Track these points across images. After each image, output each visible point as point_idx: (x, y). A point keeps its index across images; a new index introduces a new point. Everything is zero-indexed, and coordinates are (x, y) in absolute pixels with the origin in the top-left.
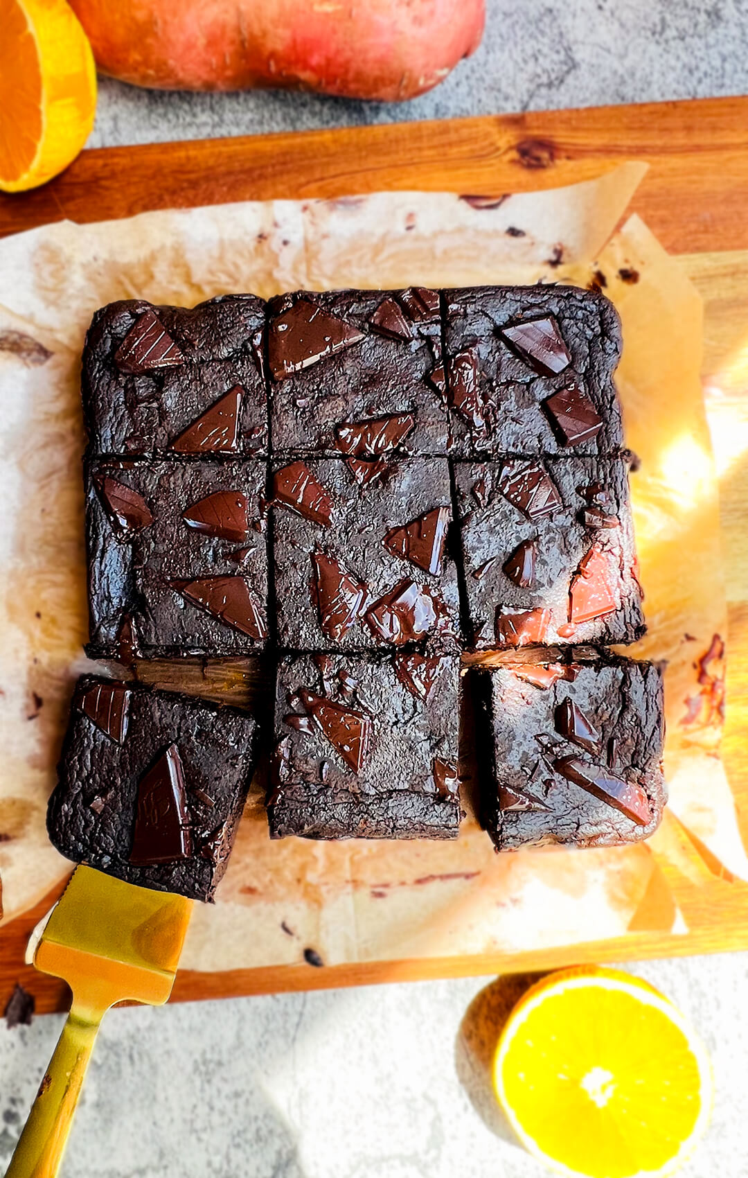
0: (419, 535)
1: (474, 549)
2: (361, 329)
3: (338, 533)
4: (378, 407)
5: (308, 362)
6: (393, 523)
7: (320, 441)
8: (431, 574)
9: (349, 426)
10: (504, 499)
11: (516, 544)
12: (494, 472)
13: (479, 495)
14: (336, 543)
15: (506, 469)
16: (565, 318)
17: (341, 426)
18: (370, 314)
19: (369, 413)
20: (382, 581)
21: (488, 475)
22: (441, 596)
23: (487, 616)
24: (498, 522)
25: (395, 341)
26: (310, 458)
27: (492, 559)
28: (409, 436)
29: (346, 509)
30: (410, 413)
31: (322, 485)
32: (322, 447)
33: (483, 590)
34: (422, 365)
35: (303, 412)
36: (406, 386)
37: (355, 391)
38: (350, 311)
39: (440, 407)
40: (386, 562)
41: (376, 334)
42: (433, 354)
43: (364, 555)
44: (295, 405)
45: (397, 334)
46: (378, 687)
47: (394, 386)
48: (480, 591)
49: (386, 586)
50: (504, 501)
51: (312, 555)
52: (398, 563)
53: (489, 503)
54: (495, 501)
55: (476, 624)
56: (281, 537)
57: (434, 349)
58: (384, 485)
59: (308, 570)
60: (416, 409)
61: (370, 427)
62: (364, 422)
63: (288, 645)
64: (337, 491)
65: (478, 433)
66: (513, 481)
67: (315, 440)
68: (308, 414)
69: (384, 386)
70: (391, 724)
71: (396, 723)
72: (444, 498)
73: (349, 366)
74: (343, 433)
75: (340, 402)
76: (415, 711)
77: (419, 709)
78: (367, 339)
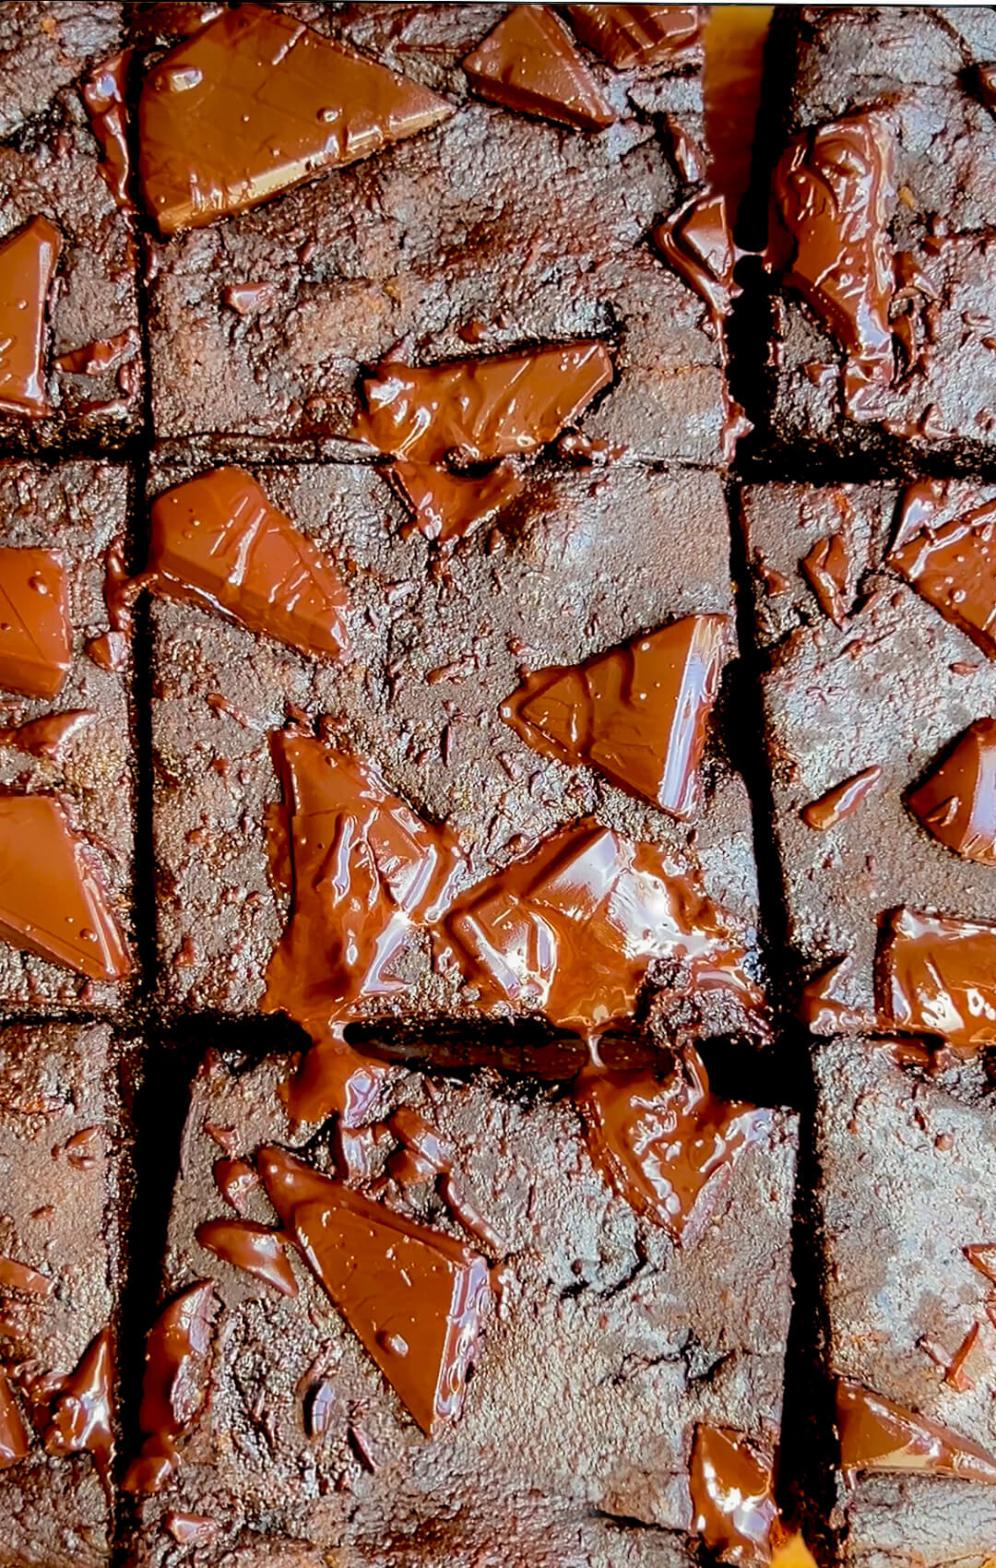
0: (625, 693)
1: (807, 741)
2: (442, 90)
3: (359, 678)
4: (498, 320)
5: (263, 184)
6: (536, 657)
7: (307, 413)
8: (662, 811)
9: (403, 371)
10: (909, 594)
11: (949, 732)
12: (877, 512)
13: (825, 580)
14: (356, 707)
15: (919, 511)
17: (373, 372)
18: (470, 48)
19: (466, 333)
20: (503, 824)
21: (858, 522)
22: (696, 875)
23: (853, 940)
24: (887, 663)
25: (552, 125)
26: (277, 461)
27: (864, 772)
28: (594, 406)
29: (386, 609)
30: (603, 338)
31: (307, 537)
32: (314, 432)
33: (837, 861)
34: (647, 194)
35: (256, 327)
36: (588, 257)
37: (422, 270)
38: (406, 35)
39: (699, 325)
40: (517, 771)
41: (491, 104)
42: (677, 169)
43: (443, 746)
44: (225, 305)
45: (559, 108)
47: (551, 257)
48: (827, 864)
49: (515, 839)
50: (910, 600)
51: (276, 740)
52: (553, 776)
53: (858, 606)
54: (880, 601)
55: (811, 960)
56: (176, 683)
57: (681, 152)
58: (511, 542)
59: (262, 785)
60: (620, 327)
61: (471, 375)
62: (452, 362)
63: (191, 997)
64: (361, 560)
65: (868, 370)
66: (942, 543)
67: (291, 409)
68: (269, 333)
69: (515, 257)
70: (556, 1291)
71: (574, 1291)
72: (707, 587)
73: (401, 197)
74: (382, 394)
75: (373, 300)
76: (643, 1260)
77: (654, 1257)
78: (460, 118)
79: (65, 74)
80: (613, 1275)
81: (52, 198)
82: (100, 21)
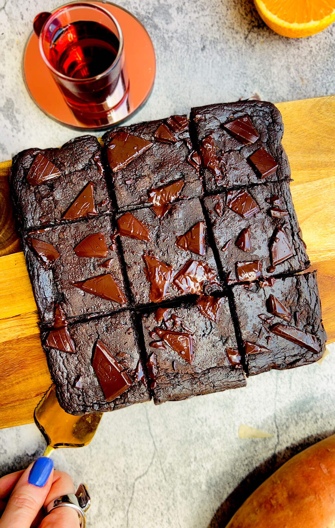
0: (192, 237)
1: (220, 237)
2: (151, 141)
3: (153, 243)
4: (166, 179)
6: (178, 234)
7: (141, 200)
8: (201, 255)
9: (154, 190)
10: (230, 210)
11: (239, 232)
12: (223, 198)
13: (218, 211)
14: (153, 248)
15: (229, 197)
16: (254, 116)
17: (149, 191)
19: (162, 182)
20: (179, 263)
21: (221, 200)
22: (207, 264)
23: (232, 268)
24: (229, 222)
25: (168, 144)
27: (229, 241)
28: (182, 190)
29: (155, 231)
30: (181, 179)
31: (141, 221)
32: (142, 202)
33: (227, 256)
34: (184, 152)
35: (131, 187)
36: (177, 165)
37: (153, 172)
39: (195, 173)
40: (179, 254)
41: (158, 142)
42: (188, 147)
43: (168, 252)
44: (125, 184)
45: (169, 141)
46: (192, 319)
47: (172, 166)
48: (226, 257)
49: (181, 265)
50: (230, 211)
51: (143, 256)
52: (184, 253)
53: (223, 214)
54: (226, 212)
55: (227, 273)
56: (126, 250)
57: (188, 145)
58: (171, 216)
59: (142, 265)
60: (184, 176)
61: (164, 189)
62: (161, 187)
63: (139, 303)
64: (150, 224)
65: (218, 177)
66: (233, 201)
67: (138, 199)
68: (133, 187)
69: (167, 167)
70: (201, 336)
71: (204, 335)
72: (200, 217)
73: (149, 160)
74: (152, 195)
75: (147, 179)
76: (212, 327)
77: (213, 326)
78: (154, 145)
79: (90, 156)
80: (209, 331)
81: (92, 178)
82: (94, 146)
